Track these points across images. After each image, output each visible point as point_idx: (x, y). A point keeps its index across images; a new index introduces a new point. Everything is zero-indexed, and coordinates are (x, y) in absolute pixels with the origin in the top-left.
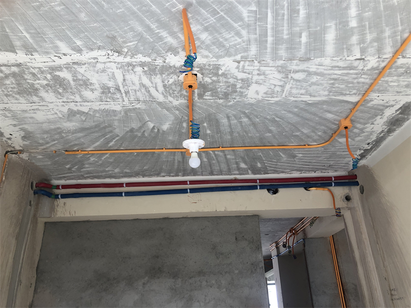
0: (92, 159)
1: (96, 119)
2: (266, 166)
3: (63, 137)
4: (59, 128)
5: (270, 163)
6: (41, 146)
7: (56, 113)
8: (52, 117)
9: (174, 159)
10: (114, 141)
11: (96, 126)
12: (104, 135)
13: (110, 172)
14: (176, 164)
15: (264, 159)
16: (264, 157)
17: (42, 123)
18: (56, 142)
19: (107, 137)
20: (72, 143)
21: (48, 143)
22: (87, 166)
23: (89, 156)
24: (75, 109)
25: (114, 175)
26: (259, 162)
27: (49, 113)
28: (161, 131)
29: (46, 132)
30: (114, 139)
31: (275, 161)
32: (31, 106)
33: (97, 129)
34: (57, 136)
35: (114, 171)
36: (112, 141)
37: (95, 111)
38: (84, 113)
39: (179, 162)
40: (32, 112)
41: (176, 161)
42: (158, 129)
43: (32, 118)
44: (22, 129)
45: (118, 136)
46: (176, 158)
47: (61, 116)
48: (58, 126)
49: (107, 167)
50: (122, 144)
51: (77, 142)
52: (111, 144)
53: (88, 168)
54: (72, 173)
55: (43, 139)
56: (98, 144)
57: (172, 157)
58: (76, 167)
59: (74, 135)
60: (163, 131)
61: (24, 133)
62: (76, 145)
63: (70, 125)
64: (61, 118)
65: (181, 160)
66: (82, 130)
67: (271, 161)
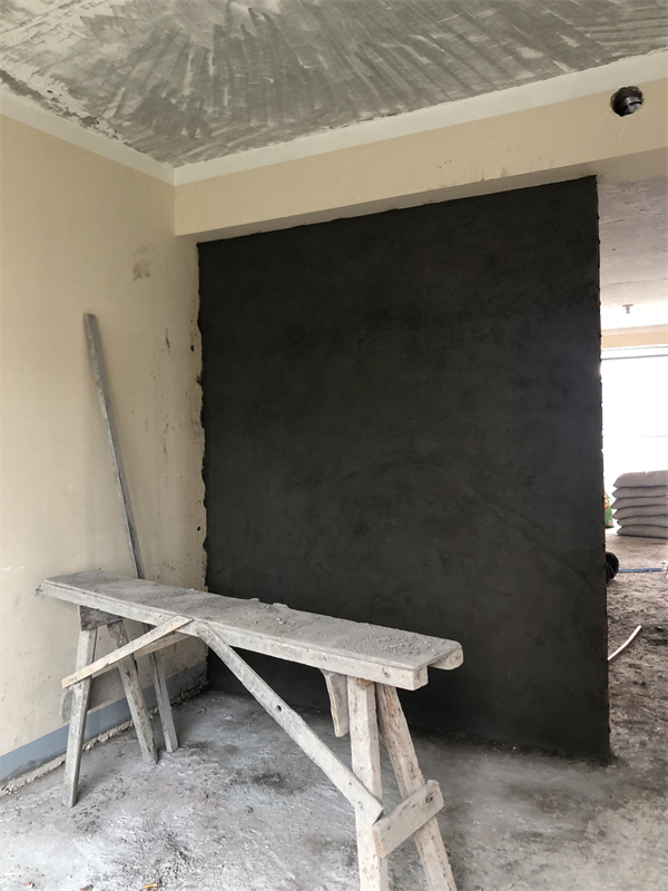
0: (210, 110)
1: (140, 25)
2: (592, 41)
3: (125, 78)
4: (101, 62)
5: (594, 28)
6: (110, 102)
7: (73, 34)
8: (72, 41)
9: (355, 74)
10: (210, 62)
11: (155, 40)
12: (183, 55)
13: (264, 130)
14: (371, 86)
15: (569, 22)
16: (567, 16)
17: (70, 58)
18: (123, 89)
19: (191, 57)
20: (150, 87)
21: (114, 95)
22: (213, 125)
23: (198, 104)
24: (90, 14)
25: (274, 134)
26: (566, 35)
27: (62, 36)
28: (274, 18)
29: (92, 73)
30: (206, 58)
31: (603, 20)
32: (27, 30)
33: (161, 46)
34: (114, 78)
35: (266, 126)
36: (208, 65)
37: (123, 9)
38: (110, 18)
39: (371, 78)
40: (36, 41)
41: (366, 80)
42: (264, 14)
43: (47, 52)
44: (56, 78)
45: (208, 51)
46: (356, 69)
47: (84, 36)
48: (97, 57)
49: (249, 120)
50: (228, 65)
51: (155, 82)
52: (212, 70)
53: (218, 129)
54: (201, 144)
55: (100, 88)
56: (189, 76)
57: (348, 72)
58: (198, 131)
59: (137, 68)
60: (278, 16)
61: (63, 84)
62: (156, 88)
63: (113, 49)
64: (86, 40)
65: (370, 73)
66: (139, 54)
67: (594, 25)
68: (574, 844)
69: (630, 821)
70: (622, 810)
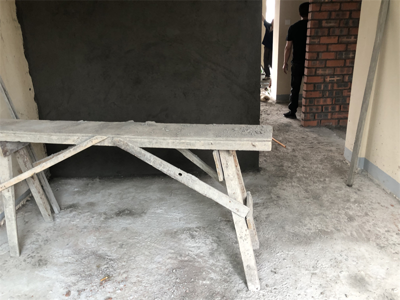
68: (272, 203)
69: (284, 190)
70: (278, 187)
